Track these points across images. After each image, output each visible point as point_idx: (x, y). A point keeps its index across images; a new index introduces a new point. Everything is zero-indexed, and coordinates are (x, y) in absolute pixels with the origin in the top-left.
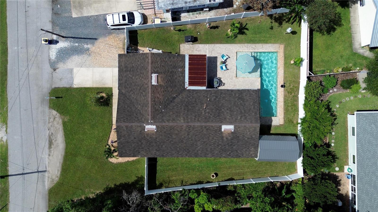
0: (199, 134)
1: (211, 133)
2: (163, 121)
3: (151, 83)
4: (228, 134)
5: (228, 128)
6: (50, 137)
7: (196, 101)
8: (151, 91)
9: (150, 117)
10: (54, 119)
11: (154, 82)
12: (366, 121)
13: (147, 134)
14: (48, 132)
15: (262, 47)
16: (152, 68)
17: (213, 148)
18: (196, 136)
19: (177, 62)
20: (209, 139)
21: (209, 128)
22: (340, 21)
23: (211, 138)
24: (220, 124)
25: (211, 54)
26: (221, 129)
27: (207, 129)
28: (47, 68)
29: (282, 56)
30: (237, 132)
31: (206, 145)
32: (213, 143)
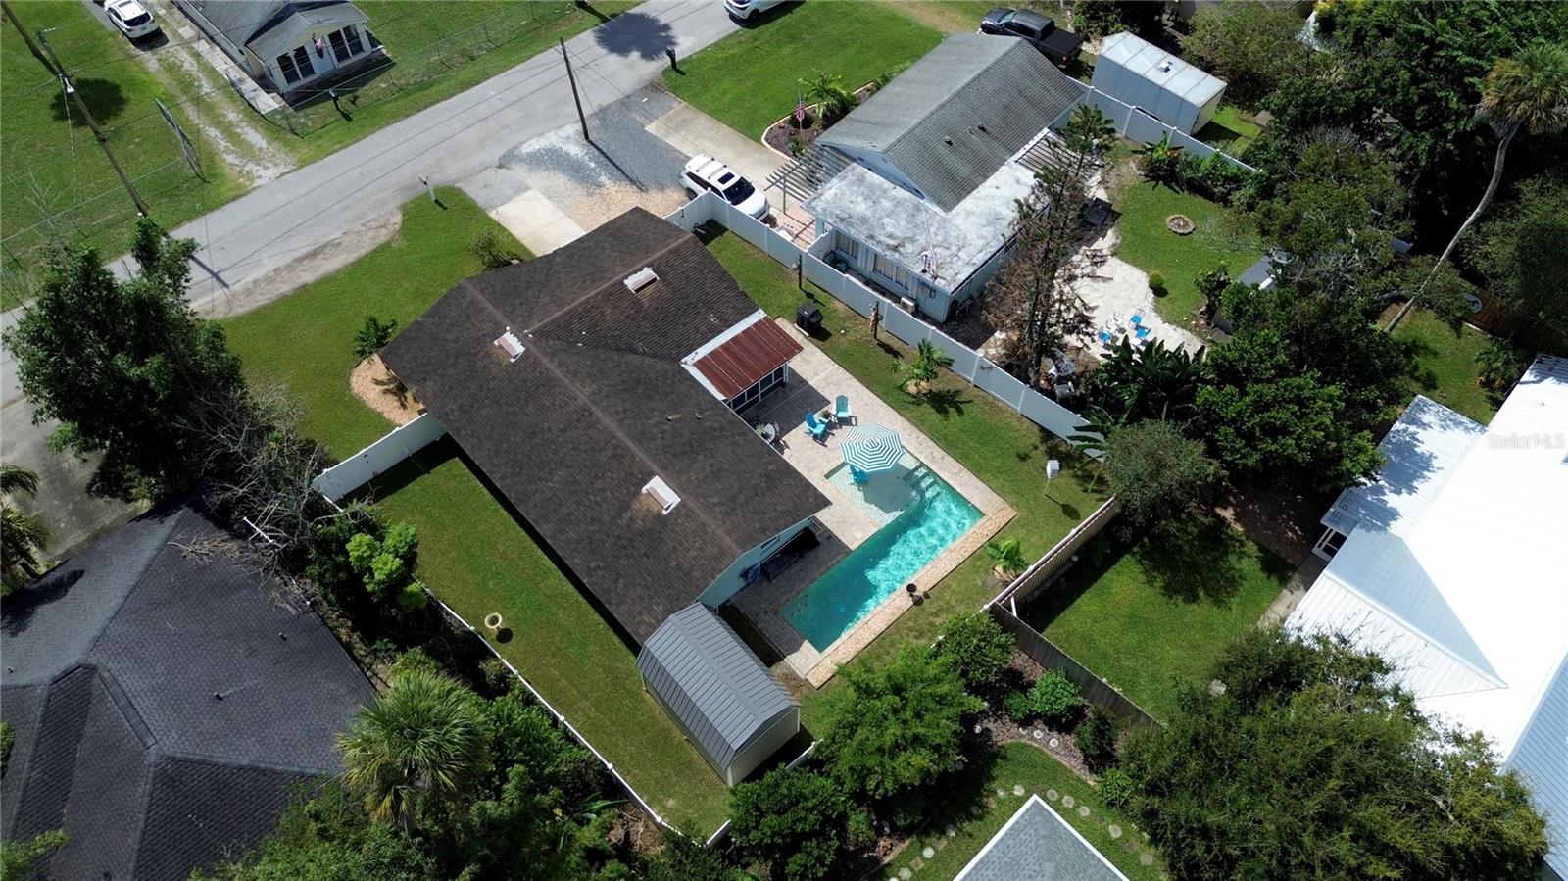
0: (586, 451)
1: (612, 473)
2: (552, 356)
3: (626, 278)
4: (647, 509)
5: (662, 492)
6: (326, 245)
7: (667, 394)
8: (606, 290)
9: (537, 326)
10: (382, 227)
11: (632, 282)
12: (1041, 841)
13: (487, 352)
14: (338, 235)
15: (957, 474)
16: (661, 257)
17: (577, 517)
18: (574, 449)
19: (725, 303)
20: (593, 483)
21: (624, 455)
22: (1228, 593)
23: (599, 485)
24: (655, 469)
25: (824, 388)
26: (646, 482)
27: (614, 456)
28: (495, 153)
29: (986, 532)
30: (672, 524)
31: (572, 493)
32: (590, 501)
